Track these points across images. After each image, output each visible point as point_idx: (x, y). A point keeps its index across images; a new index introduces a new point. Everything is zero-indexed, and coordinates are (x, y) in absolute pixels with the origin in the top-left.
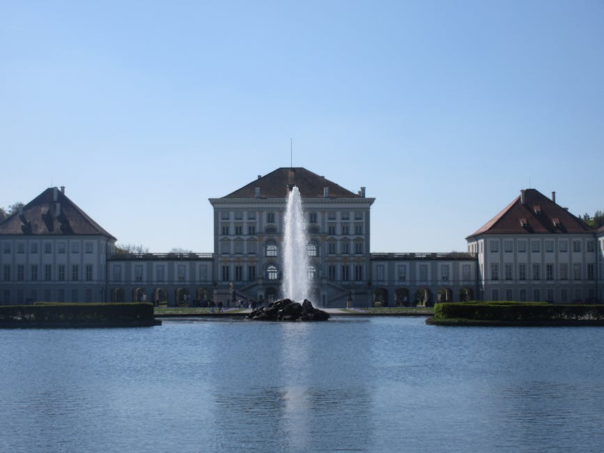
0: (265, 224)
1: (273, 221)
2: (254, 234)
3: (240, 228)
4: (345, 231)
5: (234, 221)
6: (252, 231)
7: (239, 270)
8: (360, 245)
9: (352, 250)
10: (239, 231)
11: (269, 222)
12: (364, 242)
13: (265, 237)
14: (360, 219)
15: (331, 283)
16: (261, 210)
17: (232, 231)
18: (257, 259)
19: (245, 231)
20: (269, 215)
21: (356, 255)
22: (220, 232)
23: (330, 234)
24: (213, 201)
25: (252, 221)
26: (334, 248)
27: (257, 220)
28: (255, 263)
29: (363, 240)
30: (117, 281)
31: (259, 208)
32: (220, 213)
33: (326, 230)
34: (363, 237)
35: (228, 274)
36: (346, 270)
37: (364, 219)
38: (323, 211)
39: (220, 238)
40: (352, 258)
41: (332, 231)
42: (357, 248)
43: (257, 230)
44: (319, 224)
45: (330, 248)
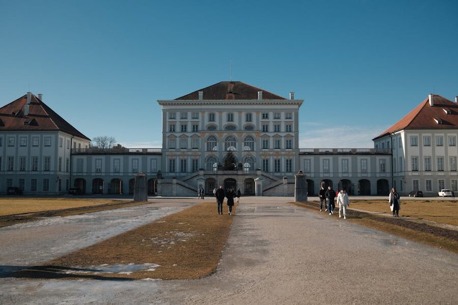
0: (207, 123)
1: (213, 120)
2: (197, 131)
3: (186, 126)
4: (277, 129)
5: (179, 120)
6: (195, 128)
7: (184, 163)
8: (290, 141)
9: (283, 145)
10: (184, 128)
11: (210, 121)
12: (294, 138)
13: (207, 134)
14: (291, 118)
15: (265, 174)
16: (203, 111)
17: (178, 129)
18: (200, 153)
19: (189, 128)
20: (210, 115)
21: (287, 150)
22: (168, 129)
23: (264, 131)
24: (162, 103)
25: (196, 120)
26: (267, 144)
27: (200, 119)
28: (198, 157)
29: (293, 136)
30: (79, 173)
31: (202, 109)
32: (167, 113)
33: (261, 128)
34: (293, 134)
35: (174, 167)
36: (277, 163)
37: (293, 118)
38: (257, 111)
39: (168, 135)
40: (283, 153)
41: (265, 129)
42: (287, 144)
43: (200, 128)
44: (254, 122)
45: (264, 144)
